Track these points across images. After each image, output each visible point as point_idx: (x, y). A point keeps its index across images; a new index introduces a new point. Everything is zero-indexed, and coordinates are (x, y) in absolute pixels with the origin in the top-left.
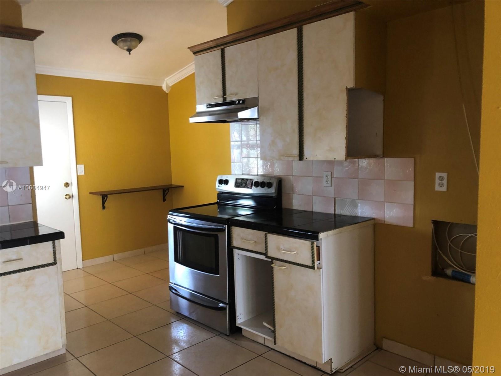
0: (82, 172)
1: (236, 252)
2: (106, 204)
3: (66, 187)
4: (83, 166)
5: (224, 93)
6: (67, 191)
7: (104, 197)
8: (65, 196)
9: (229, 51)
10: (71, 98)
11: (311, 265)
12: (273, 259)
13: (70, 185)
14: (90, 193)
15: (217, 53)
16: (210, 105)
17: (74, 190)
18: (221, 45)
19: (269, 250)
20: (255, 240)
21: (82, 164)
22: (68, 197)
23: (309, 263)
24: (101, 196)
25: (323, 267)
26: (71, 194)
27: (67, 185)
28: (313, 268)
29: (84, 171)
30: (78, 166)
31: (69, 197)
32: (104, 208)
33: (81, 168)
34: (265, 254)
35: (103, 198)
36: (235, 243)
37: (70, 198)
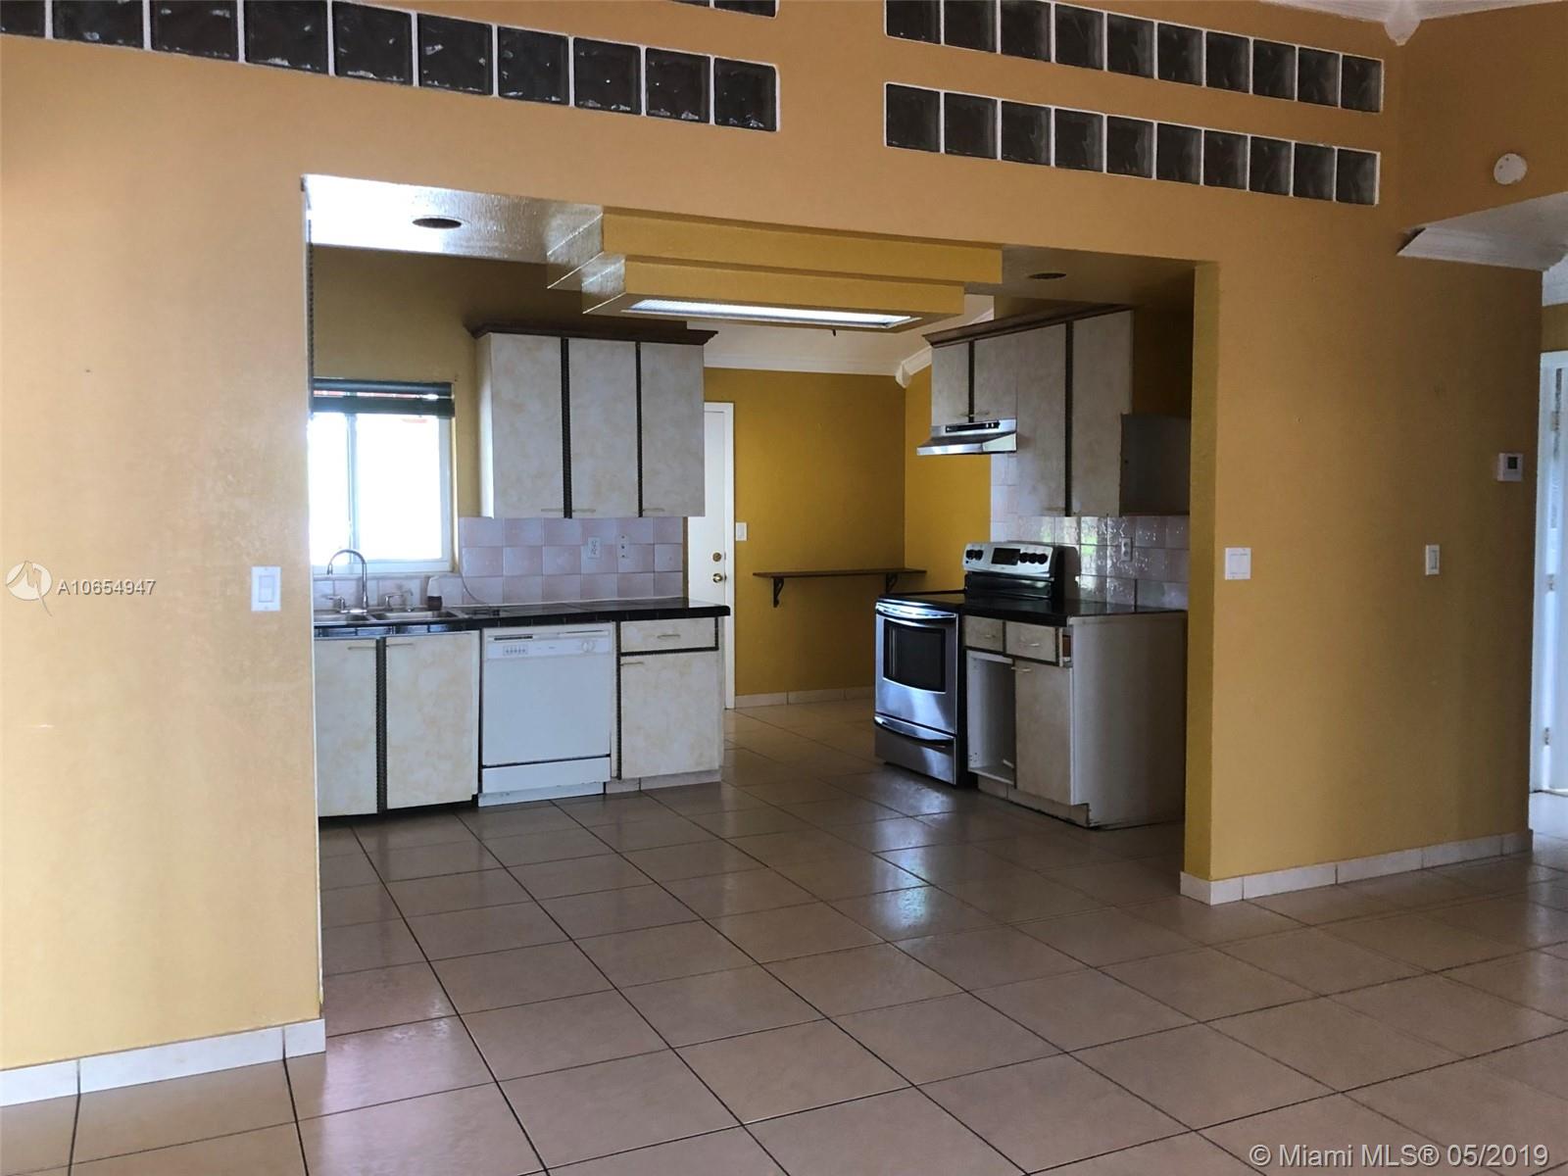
0: (743, 536)
1: (971, 654)
2: (780, 597)
3: (717, 561)
4: (745, 525)
5: (971, 411)
6: (717, 567)
7: (778, 581)
8: (712, 578)
9: (981, 345)
10: (732, 404)
11: (1054, 660)
12: (1015, 658)
13: (723, 558)
14: (755, 574)
15: (964, 347)
16: (950, 427)
17: (728, 567)
18: (971, 336)
19: (1008, 647)
20: (994, 633)
21: (743, 521)
22: (718, 578)
23: (1052, 659)
24: (772, 580)
25: (1075, 666)
26: (722, 574)
27: (717, 557)
28: (1056, 664)
29: (745, 535)
30: (737, 524)
31: (720, 578)
32: (776, 603)
33: (742, 527)
34: (1004, 654)
35: (776, 585)
36: (969, 641)
37: (721, 580)
